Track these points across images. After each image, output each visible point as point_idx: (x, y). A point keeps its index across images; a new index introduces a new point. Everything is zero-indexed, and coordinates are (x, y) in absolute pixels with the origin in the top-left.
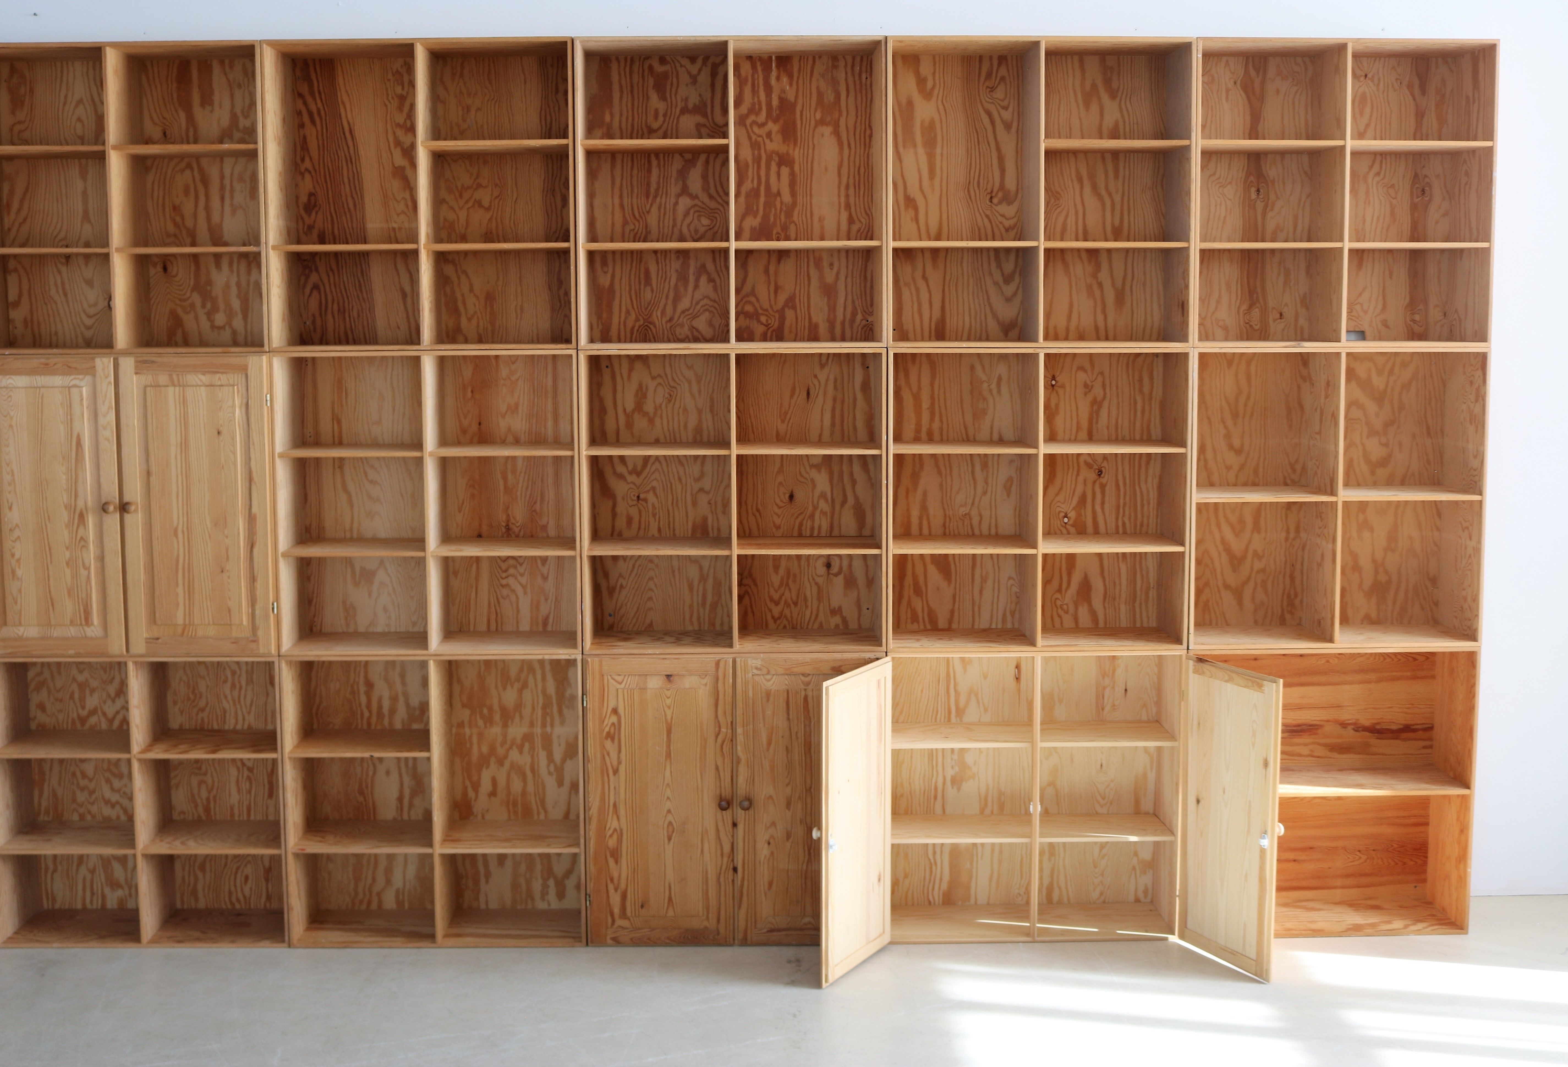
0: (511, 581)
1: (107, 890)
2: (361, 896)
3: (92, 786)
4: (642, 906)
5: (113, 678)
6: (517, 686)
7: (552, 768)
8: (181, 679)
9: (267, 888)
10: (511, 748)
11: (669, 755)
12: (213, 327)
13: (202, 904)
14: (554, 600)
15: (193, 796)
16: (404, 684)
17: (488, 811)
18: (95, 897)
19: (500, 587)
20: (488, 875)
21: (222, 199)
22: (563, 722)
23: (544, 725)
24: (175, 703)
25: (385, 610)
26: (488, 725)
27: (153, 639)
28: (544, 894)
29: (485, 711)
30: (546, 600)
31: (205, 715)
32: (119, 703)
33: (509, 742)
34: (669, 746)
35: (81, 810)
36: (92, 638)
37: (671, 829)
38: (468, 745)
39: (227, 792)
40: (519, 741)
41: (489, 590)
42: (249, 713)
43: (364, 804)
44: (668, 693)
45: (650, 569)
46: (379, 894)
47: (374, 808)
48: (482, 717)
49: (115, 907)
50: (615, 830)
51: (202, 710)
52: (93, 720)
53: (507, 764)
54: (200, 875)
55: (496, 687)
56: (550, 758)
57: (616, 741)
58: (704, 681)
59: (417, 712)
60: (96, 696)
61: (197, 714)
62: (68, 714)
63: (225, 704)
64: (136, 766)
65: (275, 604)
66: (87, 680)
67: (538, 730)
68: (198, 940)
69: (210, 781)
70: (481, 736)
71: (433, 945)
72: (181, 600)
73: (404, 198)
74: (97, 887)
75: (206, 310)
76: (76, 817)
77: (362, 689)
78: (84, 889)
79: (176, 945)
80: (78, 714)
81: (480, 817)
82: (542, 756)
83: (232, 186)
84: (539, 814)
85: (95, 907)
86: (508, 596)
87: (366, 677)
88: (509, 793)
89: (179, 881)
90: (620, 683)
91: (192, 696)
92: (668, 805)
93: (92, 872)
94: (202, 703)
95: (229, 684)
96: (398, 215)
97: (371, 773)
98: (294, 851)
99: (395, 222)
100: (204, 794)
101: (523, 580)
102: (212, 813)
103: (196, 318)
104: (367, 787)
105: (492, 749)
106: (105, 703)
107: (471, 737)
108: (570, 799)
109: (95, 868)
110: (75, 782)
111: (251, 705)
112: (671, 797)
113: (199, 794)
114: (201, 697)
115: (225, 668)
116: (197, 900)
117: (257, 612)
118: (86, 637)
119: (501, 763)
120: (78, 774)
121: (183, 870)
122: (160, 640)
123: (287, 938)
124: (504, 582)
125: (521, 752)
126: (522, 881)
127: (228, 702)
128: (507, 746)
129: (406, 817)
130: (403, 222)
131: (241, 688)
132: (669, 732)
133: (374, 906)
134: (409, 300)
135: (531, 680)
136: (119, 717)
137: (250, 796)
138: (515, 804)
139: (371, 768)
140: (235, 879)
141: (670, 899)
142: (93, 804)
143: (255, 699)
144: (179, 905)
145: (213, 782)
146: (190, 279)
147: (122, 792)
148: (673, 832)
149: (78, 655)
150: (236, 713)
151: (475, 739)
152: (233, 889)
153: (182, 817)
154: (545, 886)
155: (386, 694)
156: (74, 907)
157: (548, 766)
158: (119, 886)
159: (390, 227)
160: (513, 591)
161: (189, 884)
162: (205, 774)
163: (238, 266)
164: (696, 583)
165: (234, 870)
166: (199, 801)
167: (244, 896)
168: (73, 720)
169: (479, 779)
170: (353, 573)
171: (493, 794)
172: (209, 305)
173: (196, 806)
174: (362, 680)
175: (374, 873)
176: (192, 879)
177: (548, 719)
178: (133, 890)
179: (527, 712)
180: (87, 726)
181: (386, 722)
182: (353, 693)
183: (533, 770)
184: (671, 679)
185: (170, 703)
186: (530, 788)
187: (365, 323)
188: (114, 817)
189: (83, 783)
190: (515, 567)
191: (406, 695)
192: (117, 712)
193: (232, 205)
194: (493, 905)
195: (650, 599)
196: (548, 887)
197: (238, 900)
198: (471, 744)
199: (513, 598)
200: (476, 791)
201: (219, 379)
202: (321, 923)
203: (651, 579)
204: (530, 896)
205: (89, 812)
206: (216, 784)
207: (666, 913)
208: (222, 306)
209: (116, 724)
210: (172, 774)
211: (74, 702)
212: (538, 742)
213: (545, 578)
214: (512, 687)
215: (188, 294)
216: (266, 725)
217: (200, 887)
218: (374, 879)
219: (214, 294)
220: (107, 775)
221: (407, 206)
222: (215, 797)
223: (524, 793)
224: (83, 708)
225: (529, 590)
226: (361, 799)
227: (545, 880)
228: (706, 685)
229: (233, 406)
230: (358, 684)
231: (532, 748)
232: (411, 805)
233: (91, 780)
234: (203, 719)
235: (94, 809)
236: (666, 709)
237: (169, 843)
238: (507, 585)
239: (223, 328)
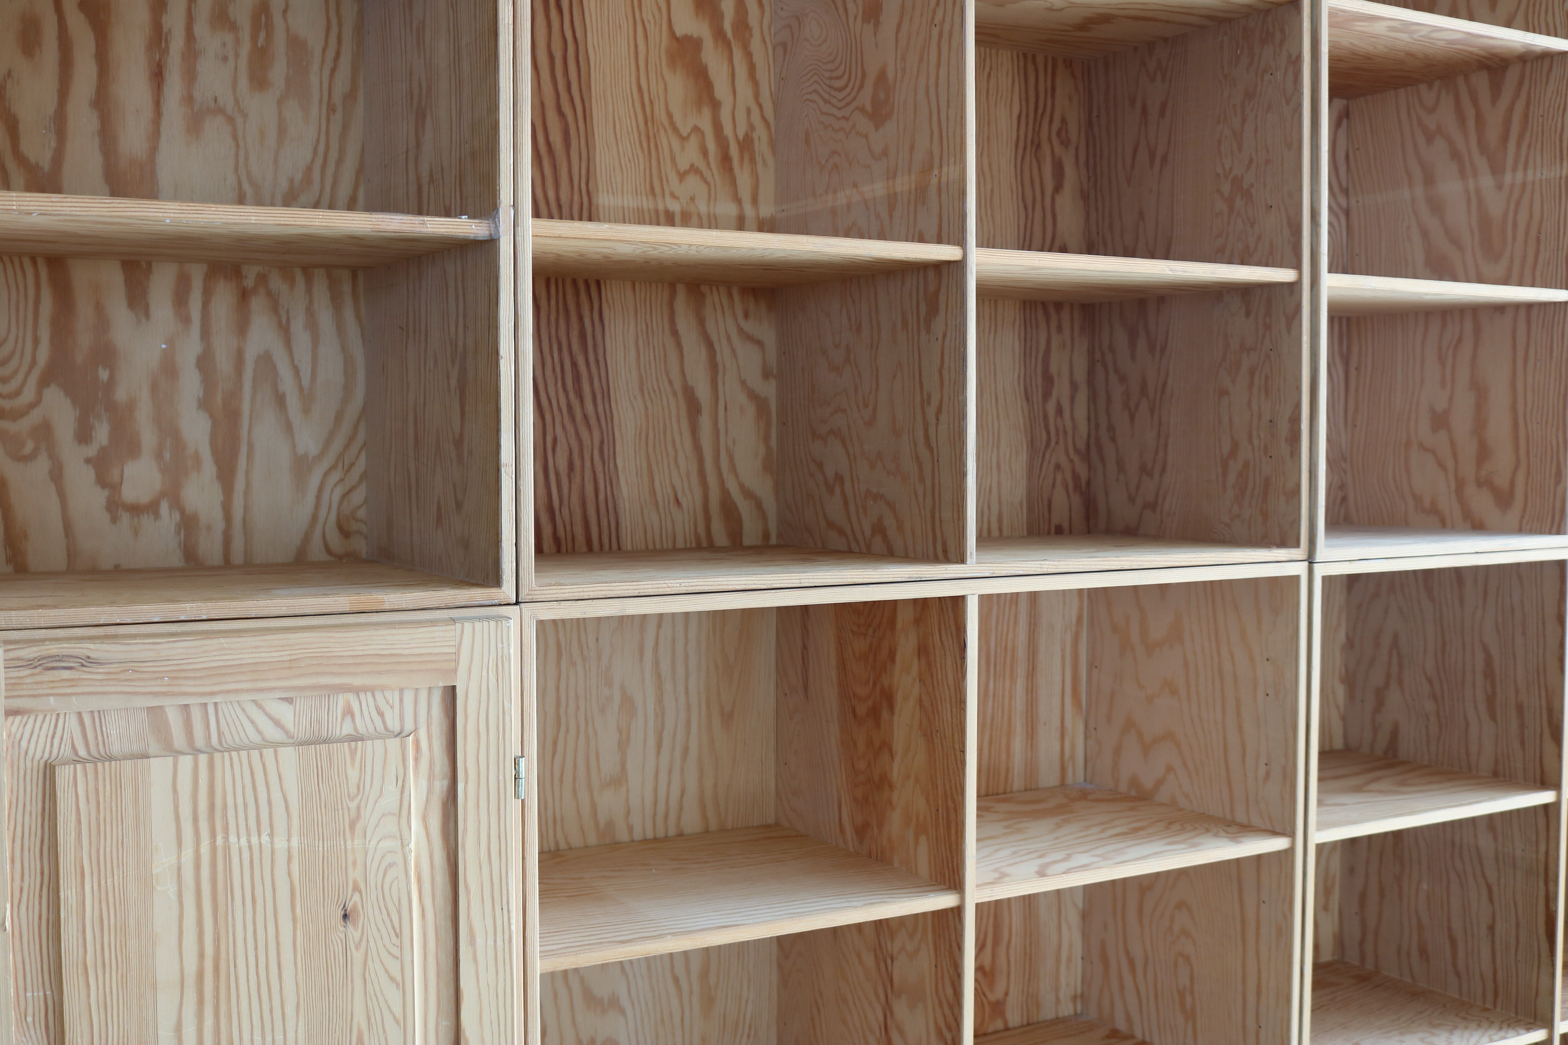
12: (114, 506)
21: (158, 76)
73: (696, 129)
75: (92, 451)
83: (190, 37)
96: (682, 176)
99: (673, 196)
103: (57, 475)
130: (692, 199)
134: (705, 420)
146: (36, 341)
159: (661, 207)
163: (206, 304)
172: (102, 434)
187: (589, 489)
193: (189, 99)
201: (349, 712)
208: (148, 437)
215: (28, 395)
219: (121, 395)
221: (705, 153)
229: (402, 811)
239: (152, 508)
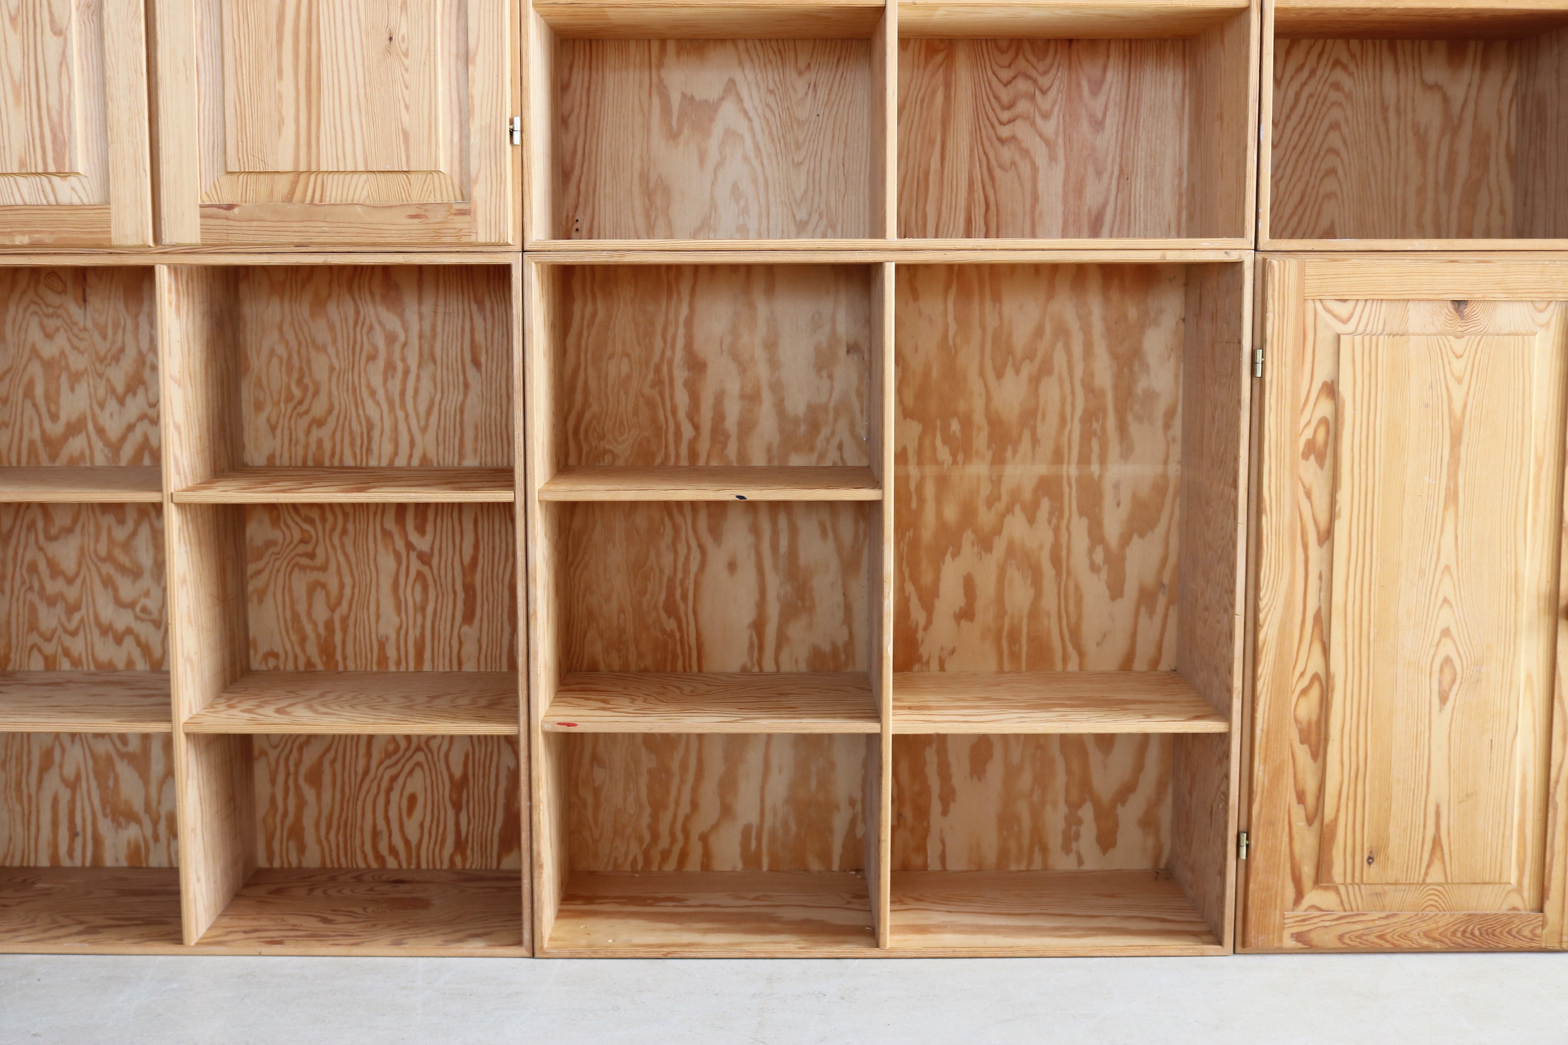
0: (1021, 129)
1: (105, 826)
2: (664, 842)
3: (72, 593)
4: (1370, 860)
5: (122, 350)
6: (1028, 369)
7: (1099, 556)
8: (272, 352)
9: (457, 824)
10: (1009, 510)
11: (1452, 496)
13: (312, 859)
14: (1116, 173)
15: (296, 617)
16: (774, 364)
17: (953, 652)
18: (79, 841)
19: (997, 144)
20: (948, 797)
22: (1127, 453)
23: (1084, 460)
24: (259, 406)
25: (736, 192)
26: (960, 457)
27: (219, 207)
28: (1070, 838)
29: (955, 426)
30: (1099, 173)
31: (325, 433)
32: (135, 406)
33: (1005, 498)
34: (1453, 475)
35: (49, 648)
36: (72, 207)
37: (1447, 677)
38: (914, 505)
39: (373, 608)
40: (1027, 495)
41: (972, 151)
42: (424, 430)
43: (678, 635)
44: (1459, 345)
45: (1334, 104)
46: (704, 838)
47: (700, 646)
48: (948, 440)
49: (124, 863)
50: (1316, 677)
51: (320, 423)
52: (76, 445)
53: (1000, 546)
54: (309, 793)
55: (982, 373)
56: (1096, 536)
57: (1328, 461)
58: (1543, 317)
59: (803, 429)
60: (82, 389)
61: (308, 432)
62: (21, 431)
63: (372, 411)
64: (173, 520)
65: (517, 121)
66: (62, 353)
67: (1072, 470)
68: (315, 936)
69: (333, 584)
70: (942, 482)
71: (875, 952)
72: (288, 111)
74: (84, 820)
76: (37, 664)
77: (680, 375)
78: (55, 823)
79: (266, 949)
80: (43, 431)
81: (934, 666)
82: (1079, 528)
84: (1065, 660)
85: (78, 863)
86: (1013, 163)
87: (689, 347)
88: (1001, 613)
89: (262, 808)
90: (1345, 322)
91: (297, 393)
92: (1445, 618)
93: (73, 785)
94: (319, 408)
95: (381, 362)
97: (694, 567)
98: (548, 727)
100: (321, 613)
101: (1049, 128)
102: (339, 657)
104: (684, 597)
105: (968, 513)
106: (102, 406)
107: (920, 487)
108: (1136, 624)
109: (78, 777)
110: (36, 585)
111: (429, 411)
112: (1451, 598)
113: (309, 614)
114: (316, 393)
115: (371, 328)
116: (302, 849)
117: (475, 140)
118: (58, 204)
119: (985, 544)
120: (42, 566)
121: (273, 782)
122: (236, 210)
123: (526, 936)
124: (1005, 132)
125: (1031, 520)
126: (1023, 809)
127: (378, 404)
128: (1001, 506)
129: (769, 666)
131: (406, 372)
132: (1456, 440)
133: (693, 865)
135: (1059, 358)
136: (136, 437)
137: (424, 617)
138: (1014, 637)
139: (696, 554)
140: (387, 802)
141: (1437, 842)
142: (74, 634)
143: (438, 396)
144: (262, 862)
145: (342, 586)
147: (138, 608)
148: (1453, 681)
149: (36, 247)
150: (395, 429)
151: (930, 490)
152: (381, 825)
153: (272, 663)
154: (1073, 821)
155: (733, 387)
156: (32, 864)
157: (1091, 551)
158: (132, 817)
160: (1025, 153)
161: (285, 814)
162: (324, 568)
164: (1433, 137)
165: (385, 784)
166: (308, 628)
167: (407, 843)
168: (32, 443)
169: (937, 580)
170: (666, 110)
171: (966, 614)
173: (303, 639)
174: (679, 355)
175: (694, 790)
176: (292, 801)
177: (1095, 445)
178: (162, 827)
179: (1047, 428)
180: (62, 460)
181: (732, 451)
182: (658, 383)
183: (1056, 560)
184: (1467, 311)
185: (247, 408)
186: (1050, 602)
188: (121, 665)
189: (53, 587)
190: (1032, 98)
191: (777, 387)
192: (131, 428)
194: (956, 864)
195: (1332, 172)
196: (1079, 822)
197: (393, 851)
198: (921, 501)
199: (1025, 168)
200: (929, 609)
202: (590, 900)
203: (1335, 126)
204: (1039, 842)
205: (67, 653)
206: (348, 591)
207: (1426, 874)
209: (128, 451)
210: (251, 569)
211: (35, 405)
212: (1071, 498)
213: (1098, 125)
214: (1017, 372)
216: (461, 456)
217: (308, 822)
218: (695, 805)
220: (107, 568)
222: (344, 620)
223: (1034, 613)
224: (55, 417)
225: (1061, 152)
226: (671, 625)
227: (1074, 806)
228: (1547, 325)
230: (670, 362)
231: (1057, 512)
232: (782, 640)
233: (70, 581)
234: (320, 442)
235: (77, 646)
236: (1452, 383)
237: (249, 711)
238: (1013, 138)
